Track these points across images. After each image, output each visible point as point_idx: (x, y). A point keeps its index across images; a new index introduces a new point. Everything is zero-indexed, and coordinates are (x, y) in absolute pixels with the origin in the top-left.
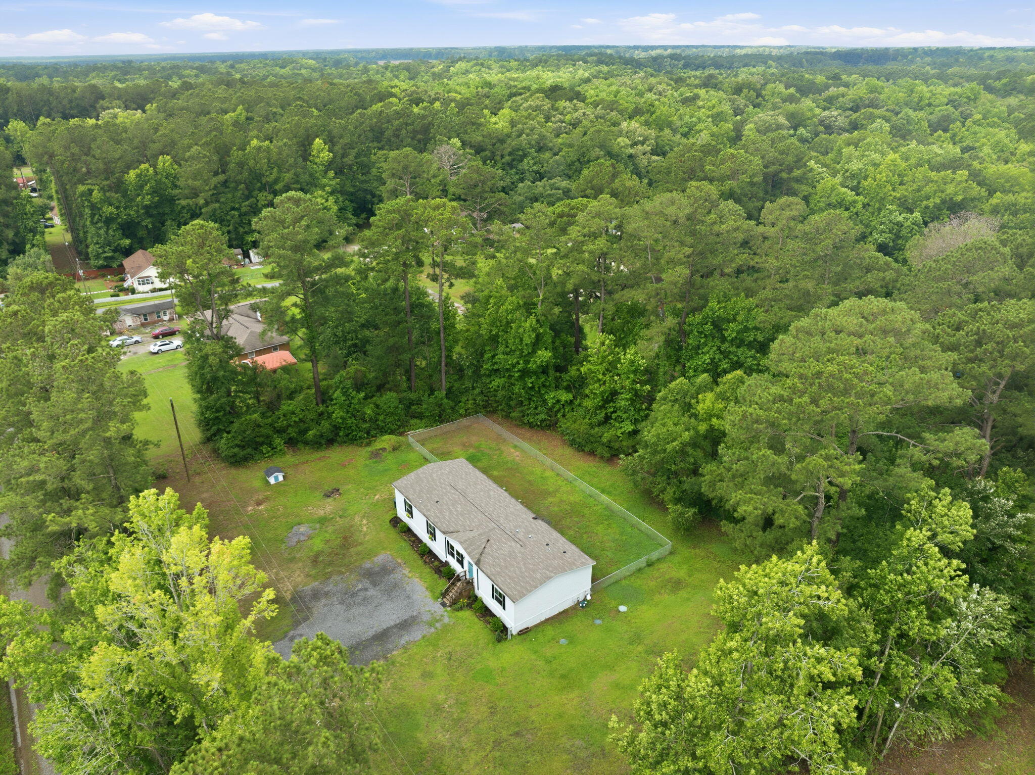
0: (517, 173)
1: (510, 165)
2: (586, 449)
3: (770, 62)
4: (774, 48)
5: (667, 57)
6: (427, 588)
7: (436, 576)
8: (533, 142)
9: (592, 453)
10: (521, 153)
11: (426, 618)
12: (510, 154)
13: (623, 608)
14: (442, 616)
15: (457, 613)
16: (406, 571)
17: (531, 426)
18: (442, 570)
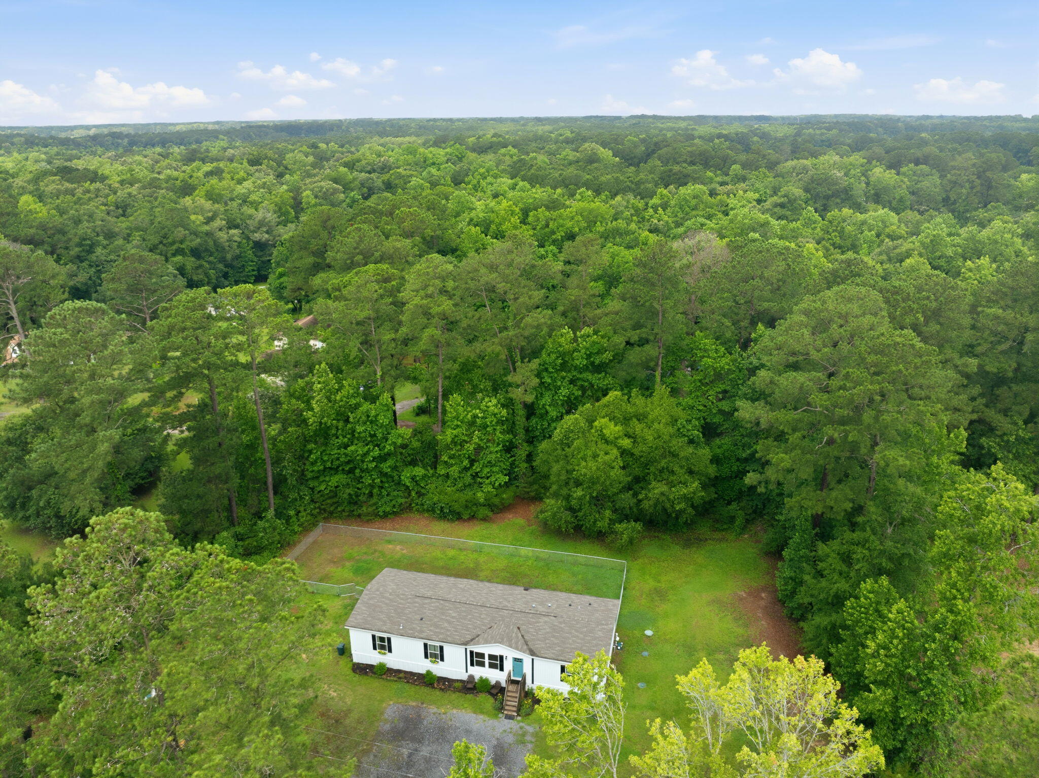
0: (91, 266)
1: (79, 259)
2: (466, 517)
3: (221, 136)
4: (208, 123)
5: (107, 135)
6: (475, 713)
7: (469, 696)
8: (98, 229)
9: (472, 518)
10: (89, 242)
11: (510, 739)
12: (80, 245)
13: (649, 633)
14: (521, 728)
15: (530, 717)
16: (433, 709)
17: (386, 516)
18: (470, 687)
